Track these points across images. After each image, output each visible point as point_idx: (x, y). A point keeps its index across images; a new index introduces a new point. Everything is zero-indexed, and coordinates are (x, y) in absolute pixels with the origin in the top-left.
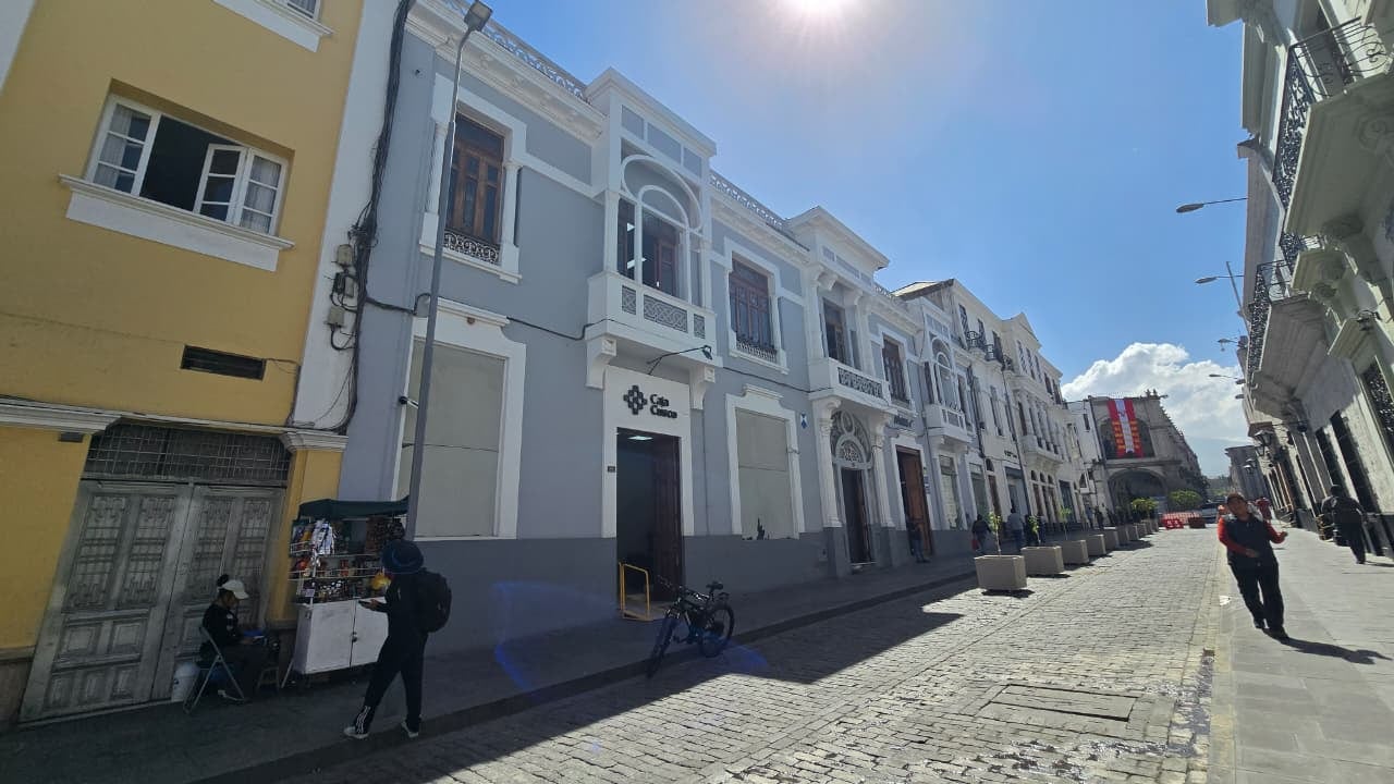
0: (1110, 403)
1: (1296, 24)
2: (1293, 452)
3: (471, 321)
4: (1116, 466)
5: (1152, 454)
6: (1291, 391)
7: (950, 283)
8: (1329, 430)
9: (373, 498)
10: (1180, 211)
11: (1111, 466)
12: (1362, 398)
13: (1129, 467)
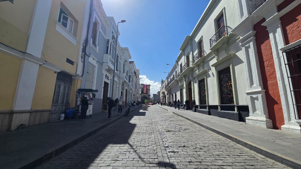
0: (144, 85)
1: (187, 55)
2: (167, 96)
3: (94, 59)
4: (143, 95)
5: (147, 94)
6: (171, 89)
7: (133, 62)
8: (174, 94)
9: (84, 88)
10: (167, 64)
11: (142, 95)
12: (179, 92)
13: (144, 95)
